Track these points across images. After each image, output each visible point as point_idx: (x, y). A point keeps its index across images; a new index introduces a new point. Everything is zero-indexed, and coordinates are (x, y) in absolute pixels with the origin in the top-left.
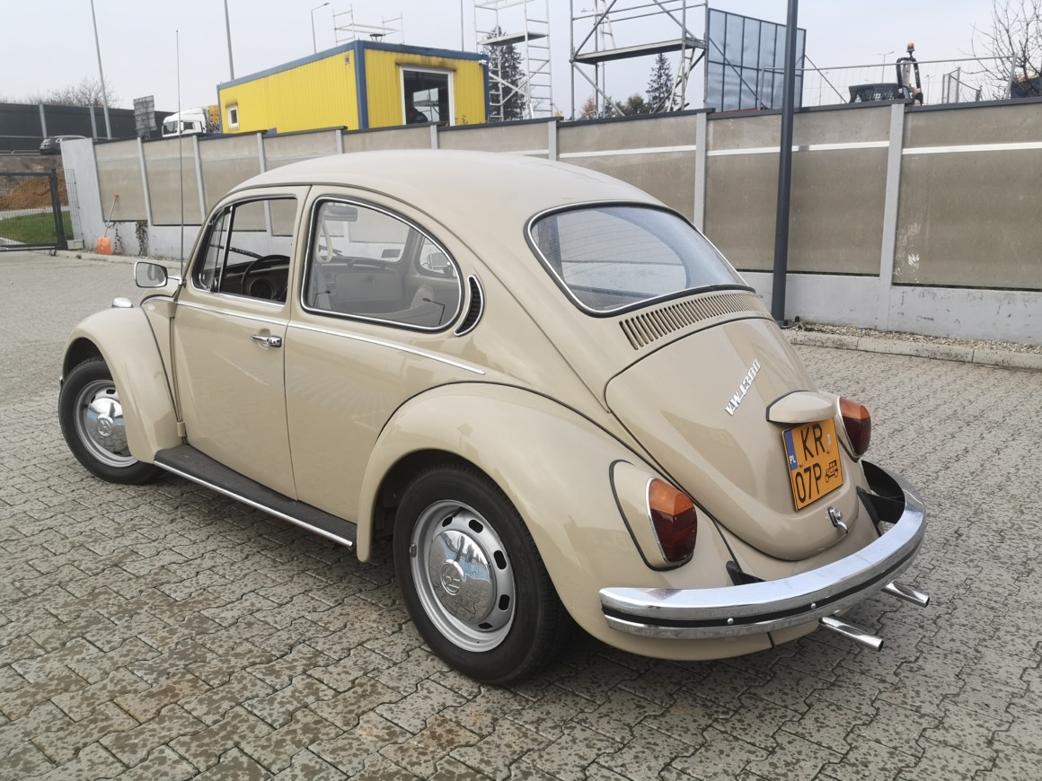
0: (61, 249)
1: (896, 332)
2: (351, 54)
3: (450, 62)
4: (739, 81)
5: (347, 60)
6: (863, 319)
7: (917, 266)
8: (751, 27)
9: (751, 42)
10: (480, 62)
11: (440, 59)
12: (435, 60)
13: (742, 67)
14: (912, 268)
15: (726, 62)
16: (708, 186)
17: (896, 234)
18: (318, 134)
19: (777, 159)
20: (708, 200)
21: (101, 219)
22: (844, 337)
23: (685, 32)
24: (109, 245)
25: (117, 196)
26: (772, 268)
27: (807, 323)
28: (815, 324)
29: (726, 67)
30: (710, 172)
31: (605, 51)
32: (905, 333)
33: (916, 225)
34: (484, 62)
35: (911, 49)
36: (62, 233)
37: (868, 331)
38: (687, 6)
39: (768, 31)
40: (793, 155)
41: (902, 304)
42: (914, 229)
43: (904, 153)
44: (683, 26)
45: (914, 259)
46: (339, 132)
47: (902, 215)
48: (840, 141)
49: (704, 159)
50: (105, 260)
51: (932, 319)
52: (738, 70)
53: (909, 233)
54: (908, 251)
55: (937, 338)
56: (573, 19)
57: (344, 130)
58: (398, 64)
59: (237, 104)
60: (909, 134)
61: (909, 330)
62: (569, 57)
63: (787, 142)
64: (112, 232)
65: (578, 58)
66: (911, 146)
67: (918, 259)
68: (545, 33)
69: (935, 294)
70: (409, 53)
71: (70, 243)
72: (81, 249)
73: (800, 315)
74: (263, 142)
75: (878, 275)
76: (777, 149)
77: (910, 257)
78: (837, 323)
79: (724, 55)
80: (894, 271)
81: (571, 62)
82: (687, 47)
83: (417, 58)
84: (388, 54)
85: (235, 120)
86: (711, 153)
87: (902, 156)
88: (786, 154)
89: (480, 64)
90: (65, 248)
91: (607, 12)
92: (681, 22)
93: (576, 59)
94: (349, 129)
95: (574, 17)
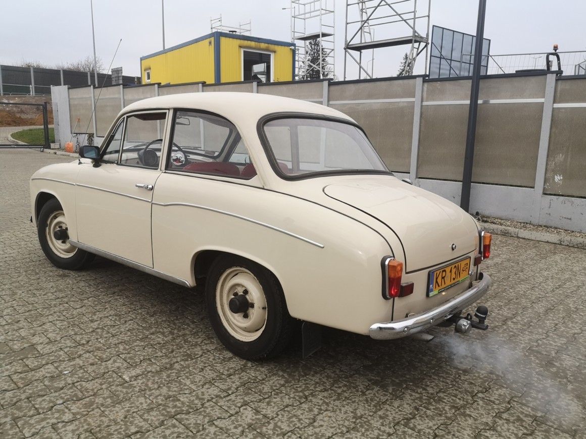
0: (46, 148)
1: (544, 226)
2: (212, 39)
3: (272, 47)
4: (449, 68)
5: (210, 43)
6: (521, 216)
7: (561, 182)
8: (458, 37)
9: (458, 46)
10: (291, 47)
11: (266, 45)
12: (263, 45)
13: (451, 60)
14: (558, 184)
15: (442, 57)
16: (422, 125)
17: (547, 160)
18: (189, 86)
19: (468, 109)
20: (422, 134)
21: (70, 132)
22: (509, 228)
23: (415, 32)
24: (72, 147)
25: (79, 119)
26: (461, 179)
27: (484, 217)
28: (489, 217)
29: (442, 59)
30: (423, 116)
31: (365, 43)
32: (551, 227)
33: (561, 155)
34: (293, 47)
35: (556, 48)
36: (48, 139)
37: (525, 225)
38: (416, 17)
39: (468, 40)
40: (478, 106)
41: (550, 208)
42: (560, 157)
43: (554, 107)
44: (413, 28)
45: (559, 178)
46: (200, 85)
47: (551, 148)
48: (510, 98)
49: (420, 107)
50: (69, 156)
51: (570, 219)
52: (449, 61)
53: (556, 160)
54: (555, 172)
55: (573, 232)
56: (347, 24)
57: (204, 84)
58: (240, 47)
59: (150, 69)
60: (558, 94)
61: (553, 225)
62: (344, 46)
63: (474, 97)
64: (75, 140)
65: (349, 47)
66: (559, 103)
67: (562, 178)
68: (332, 33)
69: (573, 203)
70: (248, 40)
71: (52, 145)
72: (58, 149)
73: (480, 211)
74: (158, 90)
75: (533, 187)
76: (468, 102)
77: (556, 177)
78: (504, 218)
79: (441, 53)
80: (544, 185)
81: (345, 49)
82: (416, 41)
83: (253, 44)
84: (235, 40)
85: (149, 78)
86: (425, 103)
87: (553, 108)
88: (474, 105)
89: (291, 49)
90: (49, 147)
91: (368, 20)
92: (412, 26)
93: (348, 47)
94: (207, 83)
95: (348, 22)
